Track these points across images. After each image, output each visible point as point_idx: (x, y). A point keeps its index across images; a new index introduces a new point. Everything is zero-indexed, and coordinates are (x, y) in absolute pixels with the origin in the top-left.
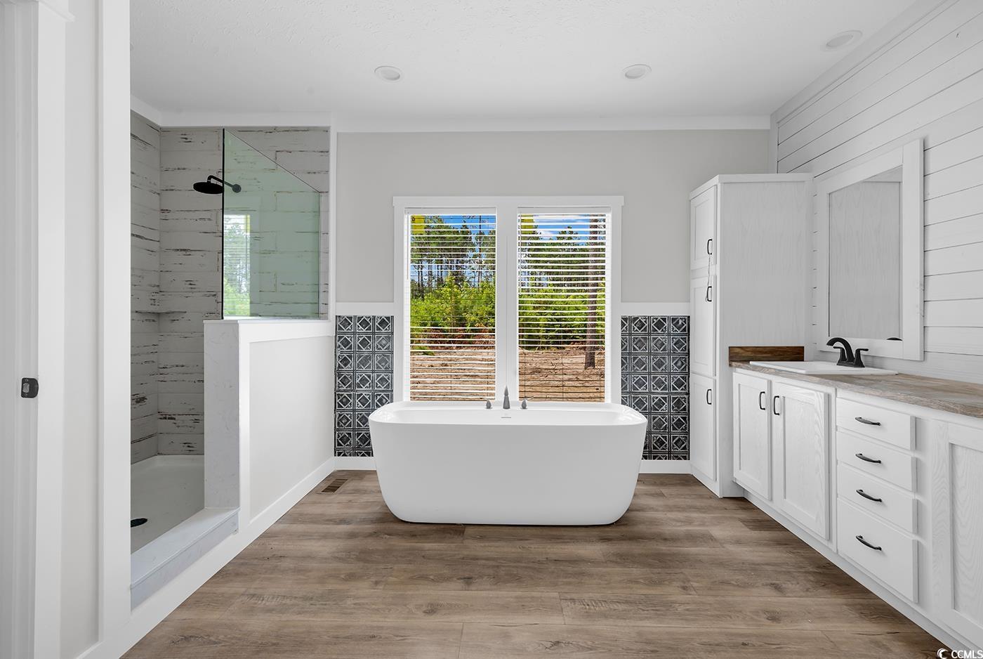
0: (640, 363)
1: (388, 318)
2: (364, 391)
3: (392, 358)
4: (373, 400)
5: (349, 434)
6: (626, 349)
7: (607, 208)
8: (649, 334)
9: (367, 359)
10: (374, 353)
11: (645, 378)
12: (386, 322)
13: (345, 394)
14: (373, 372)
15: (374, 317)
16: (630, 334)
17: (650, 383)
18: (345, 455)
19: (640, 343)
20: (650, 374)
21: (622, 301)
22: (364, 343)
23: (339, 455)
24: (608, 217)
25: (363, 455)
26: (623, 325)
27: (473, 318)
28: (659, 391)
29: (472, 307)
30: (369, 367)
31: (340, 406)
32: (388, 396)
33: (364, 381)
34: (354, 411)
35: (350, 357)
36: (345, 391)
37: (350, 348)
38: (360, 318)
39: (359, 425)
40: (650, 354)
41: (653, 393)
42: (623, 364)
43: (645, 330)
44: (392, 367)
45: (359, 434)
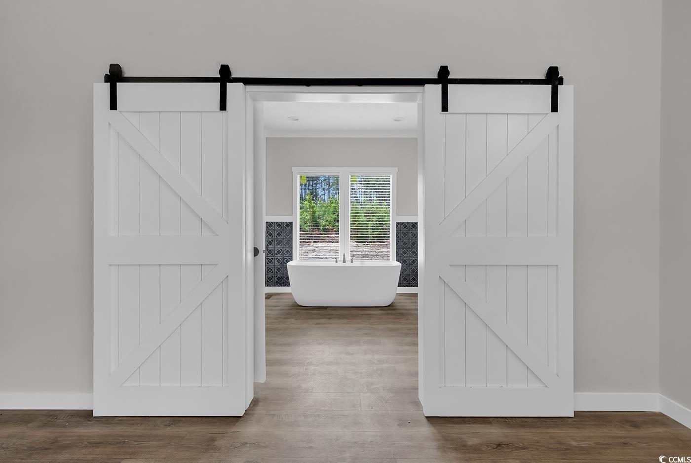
0: (405, 244)
1: (290, 223)
2: (279, 256)
3: (292, 241)
4: (283, 261)
5: (272, 276)
6: (398, 237)
7: (391, 173)
8: (409, 230)
9: (280, 242)
10: (283, 239)
11: (407, 250)
12: (289, 225)
13: (270, 258)
14: (283, 248)
15: (284, 222)
16: (401, 231)
17: (409, 253)
18: (270, 286)
19: (405, 235)
20: (409, 248)
21: (397, 215)
22: (279, 234)
23: (268, 286)
24: (391, 177)
25: (279, 286)
26: (397, 226)
27: (324, 223)
28: (413, 256)
29: (323, 216)
30: (281, 245)
31: (268, 263)
32: (290, 259)
33: (279, 252)
34: (274, 265)
35: (272, 241)
36: (270, 256)
37: (272, 237)
38: (277, 223)
39: (277, 272)
40: (409, 239)
41: (411, 257)
42: (397, 244)
43: (407, 228)
44: (292, 246)
45: (277, 276)
